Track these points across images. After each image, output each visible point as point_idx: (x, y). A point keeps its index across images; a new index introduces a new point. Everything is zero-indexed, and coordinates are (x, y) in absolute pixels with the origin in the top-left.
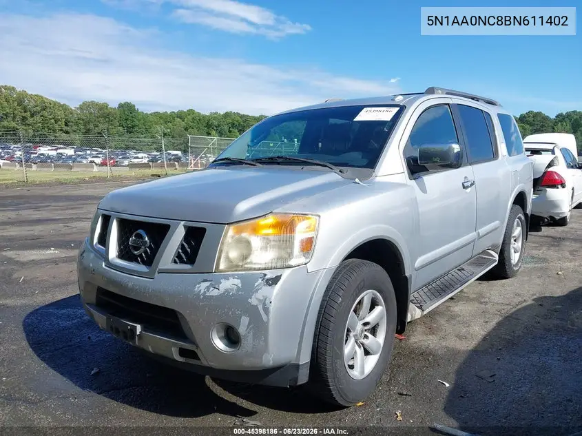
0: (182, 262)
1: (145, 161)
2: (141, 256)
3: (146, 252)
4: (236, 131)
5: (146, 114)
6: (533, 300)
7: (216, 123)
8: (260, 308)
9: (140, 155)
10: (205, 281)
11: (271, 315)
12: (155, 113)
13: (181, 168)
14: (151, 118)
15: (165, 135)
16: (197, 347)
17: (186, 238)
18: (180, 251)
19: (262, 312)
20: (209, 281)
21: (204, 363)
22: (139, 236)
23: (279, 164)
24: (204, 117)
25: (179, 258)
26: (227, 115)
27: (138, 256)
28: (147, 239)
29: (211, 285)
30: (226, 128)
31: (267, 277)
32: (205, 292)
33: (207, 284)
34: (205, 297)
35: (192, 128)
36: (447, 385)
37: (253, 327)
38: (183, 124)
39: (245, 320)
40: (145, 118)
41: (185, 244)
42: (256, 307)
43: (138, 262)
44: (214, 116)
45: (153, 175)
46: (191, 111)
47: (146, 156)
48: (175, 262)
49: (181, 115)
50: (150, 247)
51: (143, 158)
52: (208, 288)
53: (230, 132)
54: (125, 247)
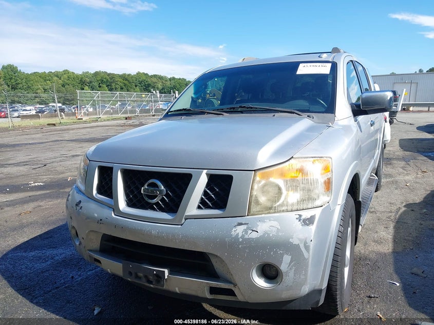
0: (207, 207)
1: (34, 112)
2: (157, 204)
3: (162, 200)
4: (105, 86)
5: (27, 74)
6: (405, 206)
7: (88, 80)
8: (302, 246)
9: (28, 108)
10: (240, 224)
11: (311, 252)
12: (35, 73)
13: (67, 118)
14: (32, 78)
15: (45, 90)
16: (235, 285)
17: (208, 185)
18: (203, 197)
19: (303, 249)
20: (245, 224)
21: (240, 298)
22: (154, 185)
23: (242, 112)
24: (77, 76)
25: (203, 204)
26: (96, 74)
27: (155, 204)
28: (163, 187)
29: (248, 228)
30: (96, 84)
31: (303, 217)
32: (243, 236)
33: (243, 227)
34: (244, 240)
35: (68, 85)
36: (398, 284)
37: (295, 264)
38: (61, 82)
39: (287, 259)
40: (28, 77)
41: (208, 191)
42: (298, 246)
43: (154, 209)
44: (86, 74)
45: (48, 125)
46: (66, 72)
47: (34, 108)
48: (199, 207)
49: (57, 75)
50: (167, 195)
51: (31, 110)
52: (246, 231)
53: (100, 87)
54: (135, 196)
